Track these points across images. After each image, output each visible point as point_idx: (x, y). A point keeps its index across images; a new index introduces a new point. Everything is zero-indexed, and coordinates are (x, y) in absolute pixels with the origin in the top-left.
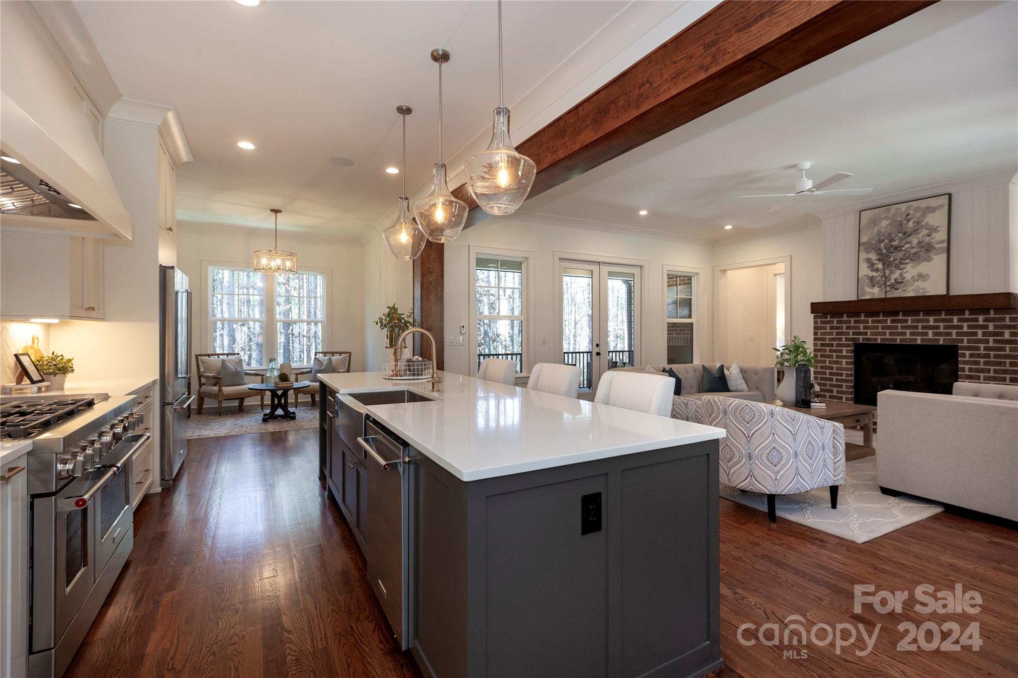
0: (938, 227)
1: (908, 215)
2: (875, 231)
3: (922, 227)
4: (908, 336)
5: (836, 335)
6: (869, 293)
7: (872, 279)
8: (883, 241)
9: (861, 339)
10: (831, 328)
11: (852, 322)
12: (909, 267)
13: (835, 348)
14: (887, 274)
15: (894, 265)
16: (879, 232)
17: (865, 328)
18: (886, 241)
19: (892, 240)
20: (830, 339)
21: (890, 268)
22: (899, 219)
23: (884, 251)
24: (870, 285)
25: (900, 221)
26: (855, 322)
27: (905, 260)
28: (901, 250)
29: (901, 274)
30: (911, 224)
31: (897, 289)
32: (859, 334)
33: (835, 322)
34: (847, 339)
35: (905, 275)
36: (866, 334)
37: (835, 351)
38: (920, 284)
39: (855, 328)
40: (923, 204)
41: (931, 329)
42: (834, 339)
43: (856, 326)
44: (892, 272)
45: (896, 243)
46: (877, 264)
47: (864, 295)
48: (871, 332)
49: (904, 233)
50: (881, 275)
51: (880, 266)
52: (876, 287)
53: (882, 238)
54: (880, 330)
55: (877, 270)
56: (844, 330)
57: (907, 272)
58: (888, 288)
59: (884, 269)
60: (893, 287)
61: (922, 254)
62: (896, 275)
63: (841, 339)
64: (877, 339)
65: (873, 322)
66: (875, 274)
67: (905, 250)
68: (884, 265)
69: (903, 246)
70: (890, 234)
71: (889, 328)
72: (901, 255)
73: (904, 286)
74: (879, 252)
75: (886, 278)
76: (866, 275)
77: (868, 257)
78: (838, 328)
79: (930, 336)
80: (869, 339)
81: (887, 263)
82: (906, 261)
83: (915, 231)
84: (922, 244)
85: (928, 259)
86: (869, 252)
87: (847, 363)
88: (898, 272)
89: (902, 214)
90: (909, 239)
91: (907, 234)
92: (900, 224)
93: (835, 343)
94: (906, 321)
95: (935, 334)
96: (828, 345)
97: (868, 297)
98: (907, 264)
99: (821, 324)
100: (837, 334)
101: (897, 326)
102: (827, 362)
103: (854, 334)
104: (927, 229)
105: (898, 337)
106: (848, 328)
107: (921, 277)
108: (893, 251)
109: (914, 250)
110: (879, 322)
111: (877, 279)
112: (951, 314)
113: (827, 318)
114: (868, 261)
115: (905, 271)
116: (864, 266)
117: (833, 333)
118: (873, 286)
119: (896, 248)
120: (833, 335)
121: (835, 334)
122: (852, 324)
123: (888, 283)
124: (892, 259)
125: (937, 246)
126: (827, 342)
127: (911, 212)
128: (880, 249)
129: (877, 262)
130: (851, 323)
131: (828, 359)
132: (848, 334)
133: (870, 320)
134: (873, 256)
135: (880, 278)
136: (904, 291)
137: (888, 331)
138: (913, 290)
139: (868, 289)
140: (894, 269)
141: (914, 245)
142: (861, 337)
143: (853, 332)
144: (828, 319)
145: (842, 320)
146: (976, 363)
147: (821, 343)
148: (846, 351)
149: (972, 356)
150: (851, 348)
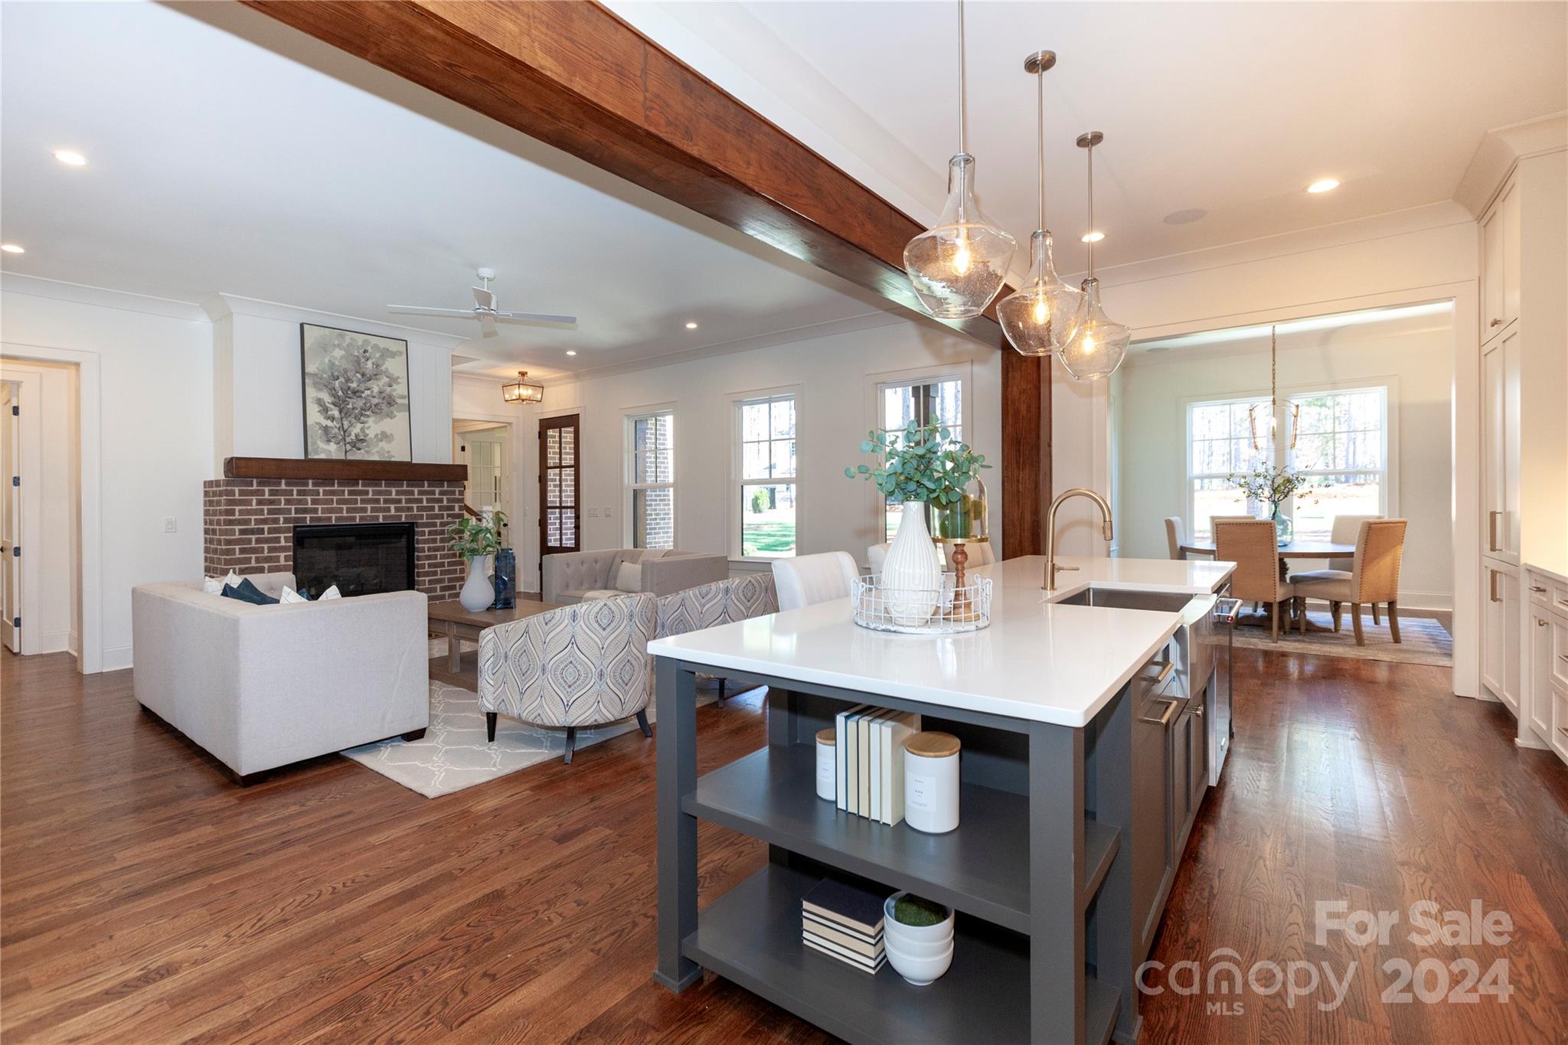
0: (398, 378)
1: (365, 351)
2: (327, 361)
3: (382, 372)
4: (369, 513)
5: (268, 514)
6: (324, 451)
7: (326, 429)
8: (338, 378)
9: (308, 519)
10: (260, 502)
11: (295, 493)
12: (371, 421)
13: (266, 535)
14: (346, 427)
15: (353, 416)
16: (332, 365)
17: (314, 502)
18: (342, 379)
19: (348, 380)
20: (257, 521)
21: (349, 419)
22: (356, 354)
23: (340, 393)
24: (324, 438)
25: (358, 357)
26: (299, 493)
27: (365, 410)
28: (361, 396)
29: (362, 429)
30: (369, 364)
31: (360, 449)
32: (305, 511)
33: (267, 493)
34: (286, 521)
35: (367, 431)
36: (316, 511)
37: (267, 540)
38: (383, 444)
39: (299, 502)
40: (383, 343)
41: (393, 503)
42: (265, 521)
43: (301, 500)
44: (351, 425)
45: (354, 385)
46: (332, 410)
47: (316, 453)
48: (322, 509)
49: (363, 375)
50: (338, 426)
51: (336, 413)
52: (332, 444)
53: (336, 374)
54: (335, 505)
55: (333, 419)
56: (282, 506)
57: (369, 428)
58: (348, 447)
59: (342, 418)
60: (354, 445)
61: (384, 407)
62: (357, 429)
63: (276, 521)
64: (330, 518)
65: (325, 493)
66: (329, 423)
67: (366, 398)
68: (340, 412)
69: (363, 392)
70: (346, 371)
71: (345, 502)
72: (360, 403)
73: (367, 446)
74: (333, 392)
75: (345, 432)
76: (317, 423)
77: (319, 397)
78: (271, 502)
79: (393, 512)
80: (319, 519)
81: (345, 410)
82: (368, 413)
83: (375, 376)
84: (384, 395)
85: (391, 416)
86: (320, 390)
87: (286, 558)
88: (359, 426)
89: (358, 348)
90: (369, 384)
91: (366, 378)
92: (358, 362)
93: (266, 527)
94: (367, 493)
95: (397, 509)
96: (252, 532)
97: (323, 456)
98: (368, 416)
99: (240, 495)
100: (270, 512)
101: (357, 500)
102: (253, 561)
103: (297, 511)
104: (388, 377)
105: (358, 515)
106: (288, 502)
107: (385, 436)
108: (351, 395)
109: (375, 401)
110: (333, 493)
111: (333, 432)
112: (412, 486)
113: (252, 485)
114: (320, 402)
115: (366, 425)
116: (313, 410)
117: (262, 510)
118: (329, 441)
119: (355, 392)
120: (263, 515)
121: (266, 512)
122: (295, 497)
123: (348, 440)
124: (350, 406)
125: (399, 401)
126: (253, 526)
127: (369, 348)
128: (334, 389)
129: (332, 407)
130: (292, 495)
131: (253, 556)
132: (289, 511)
133: (321, 490)
134: (327, 398)
135: (337, 430)
136: (367, 452)
137: (344, 507)
138: (378, 452)
139: (322, 445)
140: (354, 421)
141: (374, 394)
142: (308, 516)
143: (296, 509)
144: (255, 487)
145: (277, 490)
146: (434, 541)
147: (240, 530)
148: (285, 540)
149: (430, 533)
150: (291, 535)
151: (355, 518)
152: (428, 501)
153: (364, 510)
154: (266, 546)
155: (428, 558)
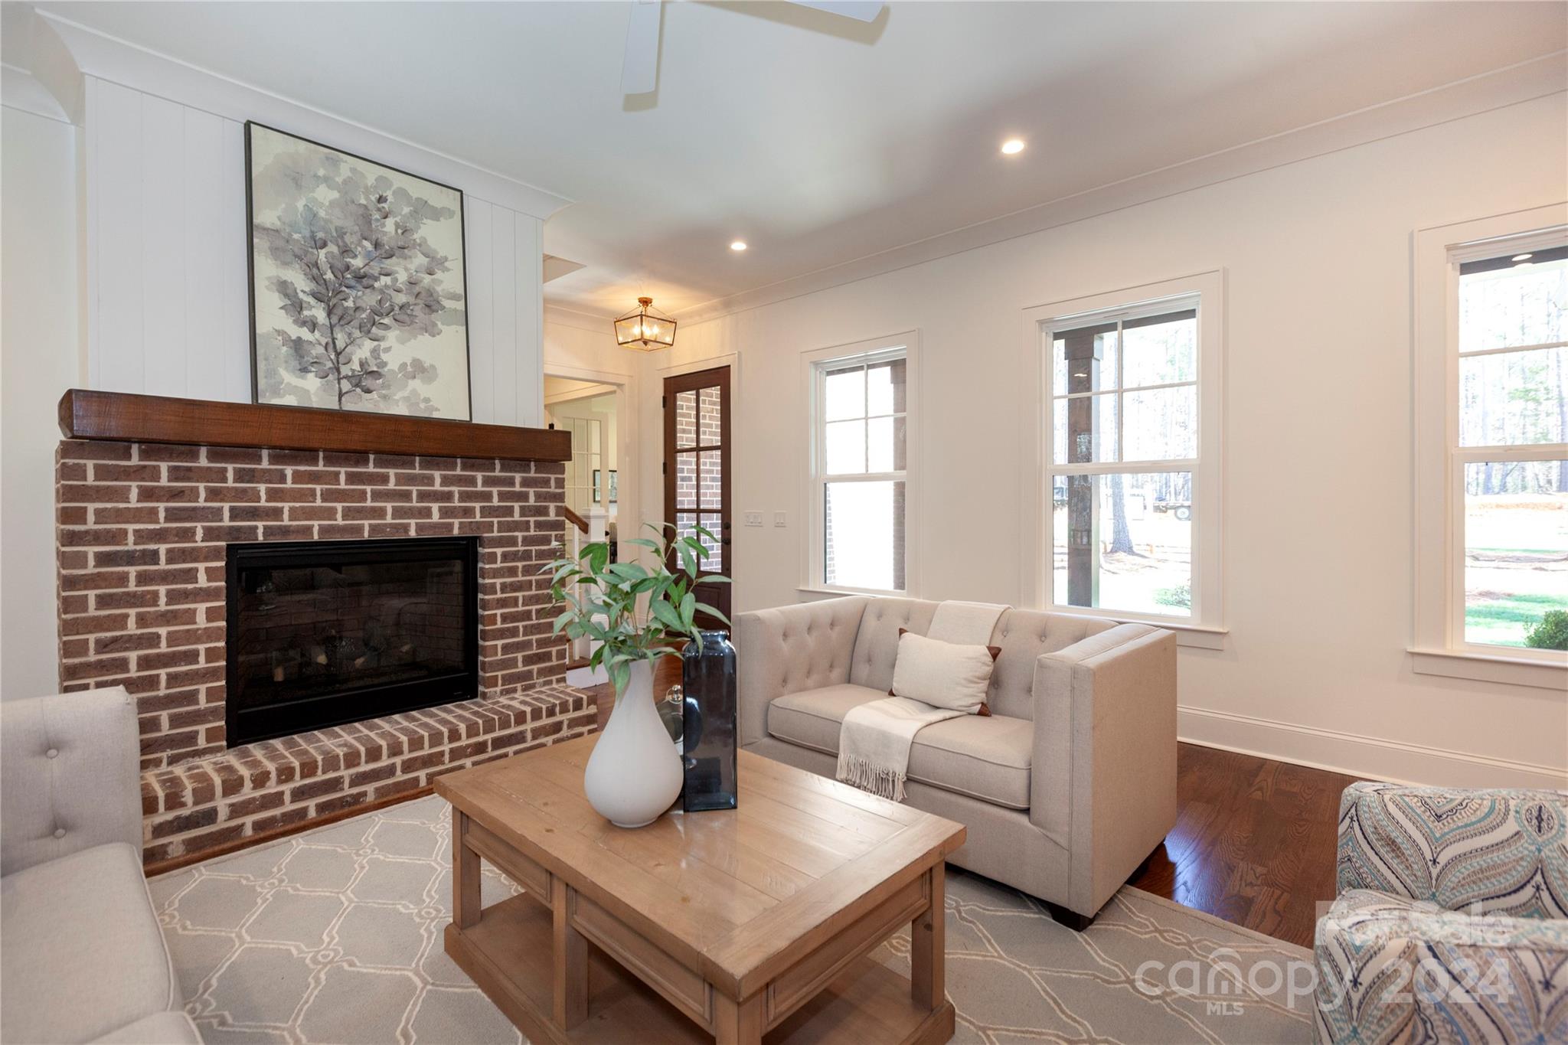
0: (446, 259)
1: (381, 199)
2: (300, 205)
3: (415, 245)
4: (389, 520)
5: (167, 520)
6: (294, 390)
7: (298, 345)
8: (324, 245)
9: (260, 531)
10: (146, 494)
11: (230, 475)
12: (392, 337)
13: (163, 565)
14: (340, 344)
15: (355, 323)
16: (312, 216)
17: (272, 495)
18: (332, 248)
19: (346, 251)
20: (141, 537)
21: (348, 328)
22: (363, 201)
23: (329, 276)
24: (295, 364)
25: (365, 207)
26: (240, 476)
27: (381, 315)
28: (371, 287)
29: (375, 352)
30: (390, 225)
31: (368, 391)
32: (254, 514)
33: (164, 475)
34: (209, 534)
35: (384, 357)
36: (277, 513)
37: (165, 577)
38: (416, 384)
39: (240, 494)
40: (418, 190)
41: (436, 500)
42: (160, 536)
43: (244, 491)
44: (352, 341)
45: (357, 263)
46: (311, 307)
47: (276, 392)
48: (291, 509)
49: (377, 245)
50: (324, 341)
51: (319, 313)
52: (311, 376)
53: (320, 235)
54: (319, 503)
55: (313, 326)
56: (201, 503)
57: (388, 350)
58: (346, 386)
59: (332, 327)
60: (357, 381)
61: (418, 311)
62: (362, 351)
63: (188, 534)
64: (310, 528)
65: (298, 477)
66: (305, 334)
67: (381, 291)
68: (329, 314)
69: (376, 279)
70: (341, 233)
71: (341, 495)
72: (370, 300)
73: (383, 386)
74: (313, 270)
75: (338, 354)
76: (279, 332)
77: (284, 278)
78: (175, 495)
79: (436, 517)
80: (285, 531)
81: (339, 311)
82: (386, 321)
83: (400, 250)
84: (417, 289)
85: (431, 330)
86: (285, 264)
87: (211, 615)
88: (368, 345)
89: (367, 191)
90: (388, 264)
91: (383, 251)
92: (367, 219)
93: (163, 548)
94: (385, 479)
95: (445, 513)
96: (130, 558)
97: (290, 400)
98: (387, 327)
99: (97, 478)
100: (171, 515)
101: (364, 492)
102: (131, 622)
103: (235, 514)
104: (426, 255)
105: (366, 523)
106: (214, 494)
107: (419, 369)
108: (353, 283)
109: (401, 299)
110: (315, 478)
111: (314, 352)
112: (472, 467)
113: (129, 457)
114: (284, 288)
115: (383, 345)
116: (270, 304)
117: (153, 511)
118: (304, 370)
119: (359, 277)
120: (156, 522)
121: (162, 515)
122: (230, 483)
123: (345, 370)
124: (350, 304)
125: (447, 303)
126: (130, 545)
127: (389, 194)
128: (316, 265)
129: (312, 301)
130: (224, 480)
131: (132, 612)
132: (217, 514)
133: (289, 471)
134: (301, 283)
135: (321, 350)
136: (385, 397)
137: (339, 506)
138: (407, 399)
139: (288, 377)
140: (357, 333)
141: (399, 285)
142: (260, 524)
143: (232, 509)
144: (135, 462)
145: (189, 469)
146: (512, 572)
147: (98, 555)
148: (207, 574)
149: (505, 557)
150: (223, 564)
151: (360, 528)
152: (503, 496)
153: (380, 513)
154: (162, 590)
155: (502, 603)
